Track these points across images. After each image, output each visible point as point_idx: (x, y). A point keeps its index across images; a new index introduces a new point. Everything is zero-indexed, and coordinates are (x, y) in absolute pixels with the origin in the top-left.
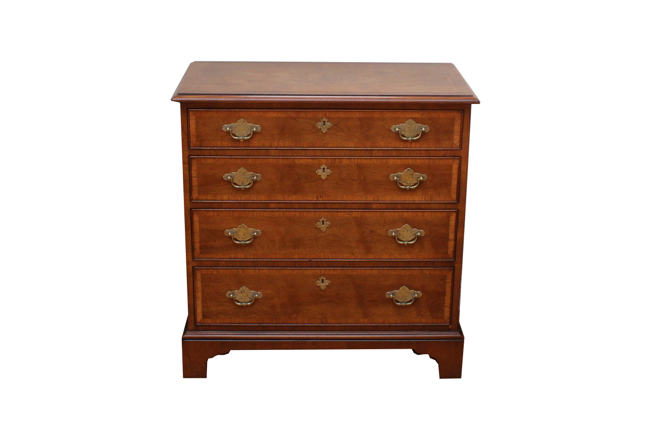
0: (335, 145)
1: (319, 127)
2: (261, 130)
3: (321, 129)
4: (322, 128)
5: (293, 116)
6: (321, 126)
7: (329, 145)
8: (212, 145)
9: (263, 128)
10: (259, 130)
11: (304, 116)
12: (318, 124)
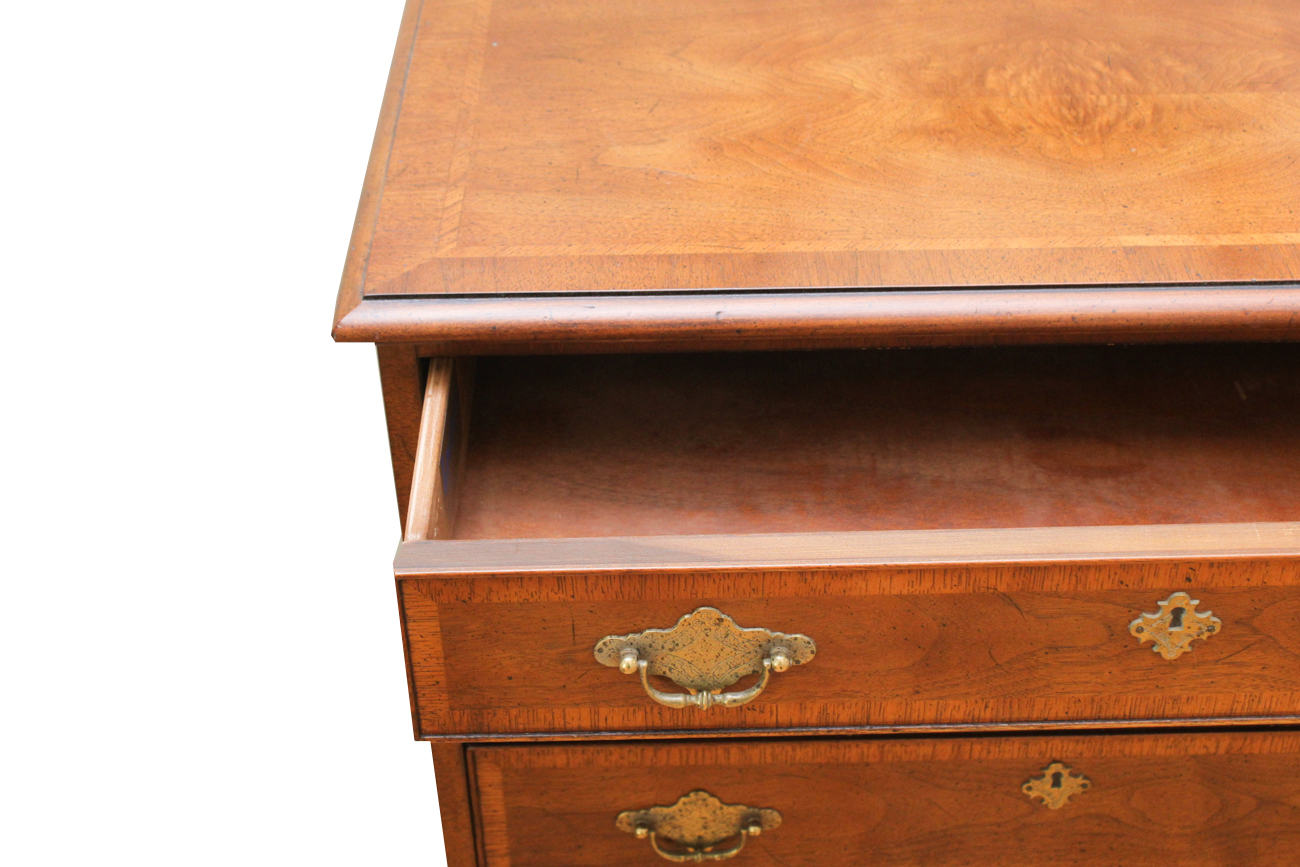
0: (1225, 709)
1: (1144, 637)
2: (817, 655)
3: (1153, 644)
4: (1158, 638)
5: (1002, 588)
6: (1159, 630)
7: (1187, 709)
8: (541, 725)
9: (825, 647)
10: (807, 658)
11: (1064, 587)
12: (1138, 622)
